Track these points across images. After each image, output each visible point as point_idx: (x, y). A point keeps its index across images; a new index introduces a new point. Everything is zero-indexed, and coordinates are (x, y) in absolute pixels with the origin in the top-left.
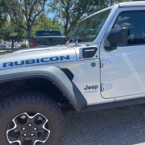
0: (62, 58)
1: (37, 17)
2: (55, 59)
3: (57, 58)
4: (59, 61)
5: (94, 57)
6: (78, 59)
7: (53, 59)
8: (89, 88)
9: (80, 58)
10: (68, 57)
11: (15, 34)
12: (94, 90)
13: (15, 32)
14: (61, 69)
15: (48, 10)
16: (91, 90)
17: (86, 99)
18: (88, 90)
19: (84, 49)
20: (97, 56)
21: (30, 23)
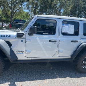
0: (7, 36)
1: (18, 11)
2: (3, 36)
3: (4, 36)
4: (5, 37)
5: (23, 37)
6: (15, 38)
7: (2, 36)
8: (19, 52)
9: (16, 37)
10: (10, 36)
11: (5, 19)
12: (21, 53)
13: (5, 17)
14: (6, 41)
15: (25, 8)
16: (20, 53)
17: (17, 57)
18: (18, 53)
19: (17, 33)
20: (24, 37)
21: (13, 14)
